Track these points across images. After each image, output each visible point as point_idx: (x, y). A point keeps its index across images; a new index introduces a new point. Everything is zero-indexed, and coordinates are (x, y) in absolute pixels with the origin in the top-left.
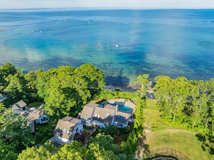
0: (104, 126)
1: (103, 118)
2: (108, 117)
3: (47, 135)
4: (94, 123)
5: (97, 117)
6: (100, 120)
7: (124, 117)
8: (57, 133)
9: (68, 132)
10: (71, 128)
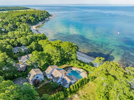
1: (55, 77)
2: (58, 77)
5: (53, 75)
8: (29, 76)
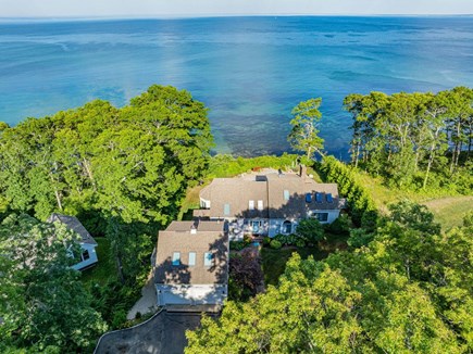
0: (283, 229)
1: (277, 206)
2: (292, 199)
3: (121, 299)
4: (251, 229)
5: (256, 210)
6: (268, 214)
7: (327, 192)
8: (169, 277)
9: (208, 263)
10: (212, 247)
